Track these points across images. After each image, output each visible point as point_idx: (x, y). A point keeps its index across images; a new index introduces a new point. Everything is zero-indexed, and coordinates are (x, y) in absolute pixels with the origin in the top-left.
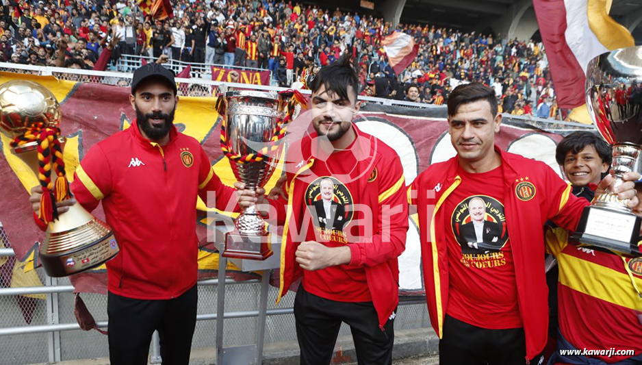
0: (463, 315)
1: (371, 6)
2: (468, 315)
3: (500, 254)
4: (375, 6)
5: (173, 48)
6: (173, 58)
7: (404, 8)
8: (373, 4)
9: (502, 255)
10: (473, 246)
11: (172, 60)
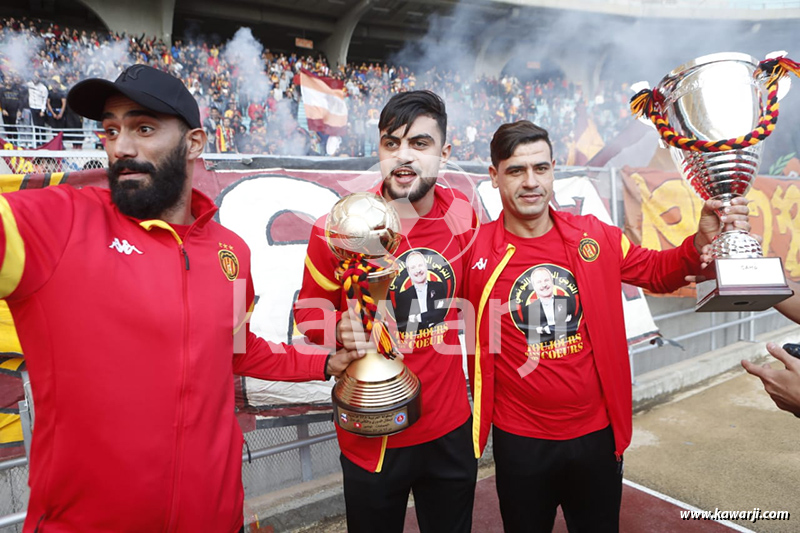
0: (531, 429)
1: (308, 45)
2: (539, 428)
3: (577, 338)
4: (314, 45)
5: (33, 110)
6: (35, 124)
7: (350, 46)
8: (311, 43)
9: (579, 338)
10: (544, 332)
11: (34, 127)
